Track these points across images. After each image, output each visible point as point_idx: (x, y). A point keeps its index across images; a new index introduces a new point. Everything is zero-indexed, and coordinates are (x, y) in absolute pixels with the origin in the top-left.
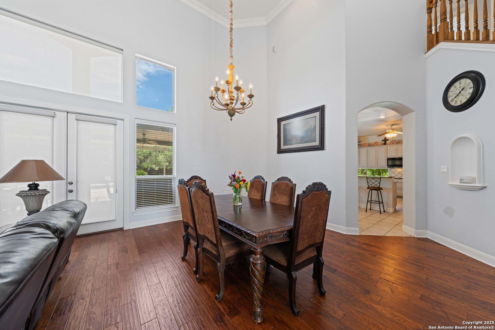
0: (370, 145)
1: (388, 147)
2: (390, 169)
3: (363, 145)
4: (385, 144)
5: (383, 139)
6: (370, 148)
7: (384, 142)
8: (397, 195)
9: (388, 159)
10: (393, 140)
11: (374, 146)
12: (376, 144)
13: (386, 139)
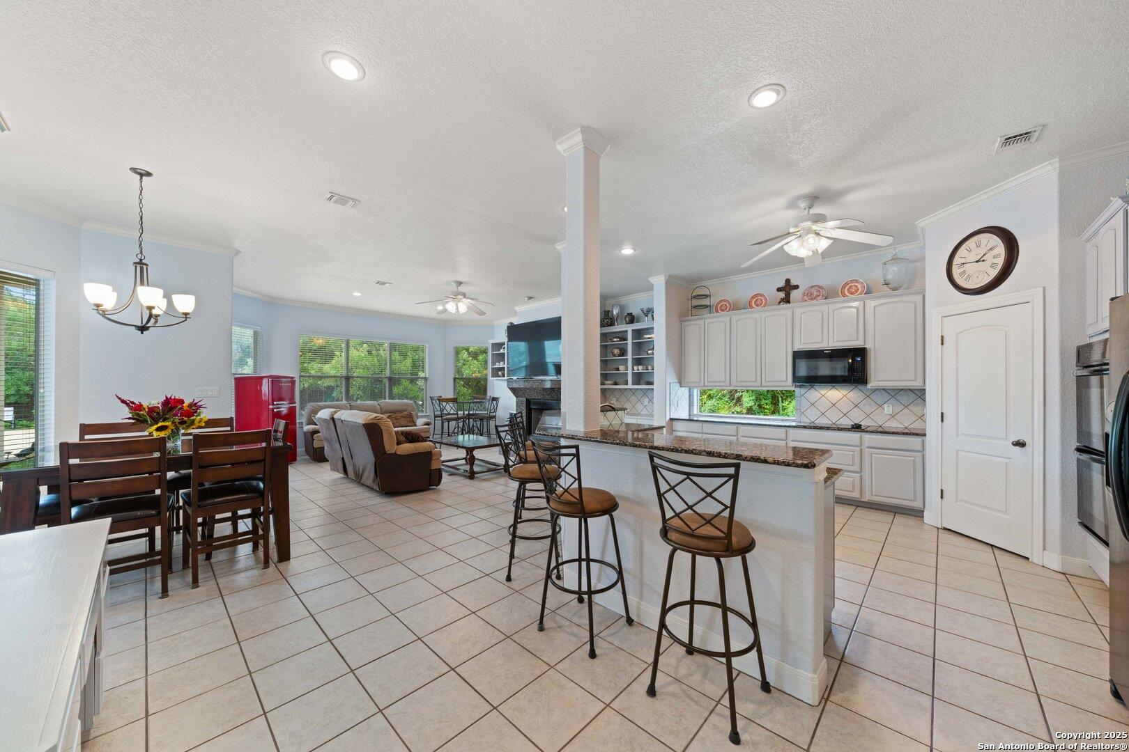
0: (735, 307)
1: (798, 311)
2: (803, 391)
3: (716, 308)
4: (787, 300)
5: (782, 284)
6: (736, 317)
7: (782, 295)
8: (837, 492)
9: (797, 355)
10: (812, 287)
11: (751, 307)
12: (757, 300)
13: (790, 285)
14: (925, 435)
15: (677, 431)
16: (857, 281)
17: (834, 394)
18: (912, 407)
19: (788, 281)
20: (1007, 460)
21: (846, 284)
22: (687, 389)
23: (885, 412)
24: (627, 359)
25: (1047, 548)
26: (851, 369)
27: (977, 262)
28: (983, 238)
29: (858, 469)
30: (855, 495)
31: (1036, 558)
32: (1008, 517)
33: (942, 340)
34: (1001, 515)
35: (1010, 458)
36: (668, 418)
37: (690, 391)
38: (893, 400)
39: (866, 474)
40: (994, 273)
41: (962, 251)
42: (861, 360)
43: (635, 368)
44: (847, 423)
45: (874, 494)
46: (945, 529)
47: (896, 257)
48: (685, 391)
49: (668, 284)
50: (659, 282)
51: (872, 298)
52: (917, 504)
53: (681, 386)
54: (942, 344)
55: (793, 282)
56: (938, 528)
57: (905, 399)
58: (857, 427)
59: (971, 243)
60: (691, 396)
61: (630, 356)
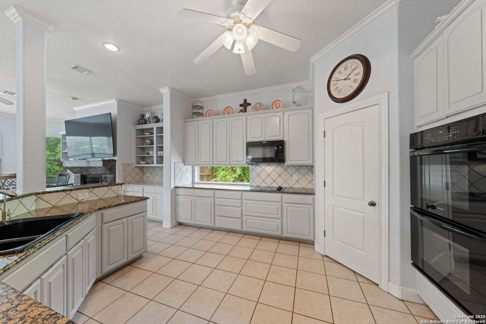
0: (216, 114)
1: (249, 117)
2: (253, 167)
3: (206, 114)
4: (244, 111)
5: (242, 102)
6: (216, 120)
7: (242, 108)
9: (248, 145)
10: (257, 103)
11: (224, 114)
12: (228, 110)
13: (246, 103)
14: (314, 194)
15: (179, 195)
16: (279, 101)
17: (269, 169)
18: (306, 176)
19: (245, 100)
20: (364, 215)
21: (274, 102)
22: (190, 167)
23: (294, 179)
24: (153, 147)
25: (390, 280)
26: (277, 153)
27: (345, 79)
28: (349, 63)
29: (280, 217)
30: (278, 233)
31: (383, 286)
32: (364, 254)
33: (324, 134)
34: (359, 251)
35: (366, 213)
36: (173, 186)
37: (193, 168)
38: (297, 171)
39: (284, 220)
40: (355, 86)
41: (336, 75)
42: (282, 147)
43: (158, 153)
44: (275, 185)
45: (288, 232)
46: (326, 256)
47: (299, 87)
48: (190, 168)
49: (171, 94)
50: (165, 91)
51: (288, 111)
52: (311, 238)
53: (185, 165)
54: (324, 136)
55: (248, 102)
56: (323, 255)
57: (303, 171)
58: (280, 190)
59: (341, 68)
60: (193, 171)
61: (155, 146)
